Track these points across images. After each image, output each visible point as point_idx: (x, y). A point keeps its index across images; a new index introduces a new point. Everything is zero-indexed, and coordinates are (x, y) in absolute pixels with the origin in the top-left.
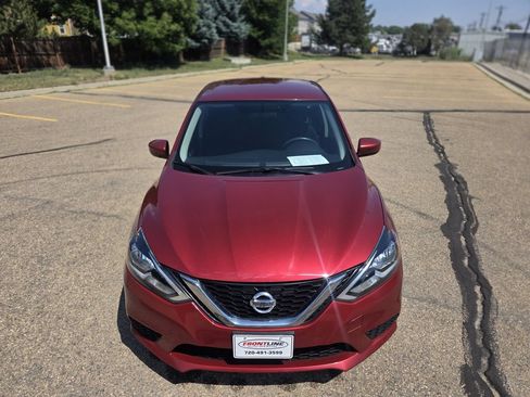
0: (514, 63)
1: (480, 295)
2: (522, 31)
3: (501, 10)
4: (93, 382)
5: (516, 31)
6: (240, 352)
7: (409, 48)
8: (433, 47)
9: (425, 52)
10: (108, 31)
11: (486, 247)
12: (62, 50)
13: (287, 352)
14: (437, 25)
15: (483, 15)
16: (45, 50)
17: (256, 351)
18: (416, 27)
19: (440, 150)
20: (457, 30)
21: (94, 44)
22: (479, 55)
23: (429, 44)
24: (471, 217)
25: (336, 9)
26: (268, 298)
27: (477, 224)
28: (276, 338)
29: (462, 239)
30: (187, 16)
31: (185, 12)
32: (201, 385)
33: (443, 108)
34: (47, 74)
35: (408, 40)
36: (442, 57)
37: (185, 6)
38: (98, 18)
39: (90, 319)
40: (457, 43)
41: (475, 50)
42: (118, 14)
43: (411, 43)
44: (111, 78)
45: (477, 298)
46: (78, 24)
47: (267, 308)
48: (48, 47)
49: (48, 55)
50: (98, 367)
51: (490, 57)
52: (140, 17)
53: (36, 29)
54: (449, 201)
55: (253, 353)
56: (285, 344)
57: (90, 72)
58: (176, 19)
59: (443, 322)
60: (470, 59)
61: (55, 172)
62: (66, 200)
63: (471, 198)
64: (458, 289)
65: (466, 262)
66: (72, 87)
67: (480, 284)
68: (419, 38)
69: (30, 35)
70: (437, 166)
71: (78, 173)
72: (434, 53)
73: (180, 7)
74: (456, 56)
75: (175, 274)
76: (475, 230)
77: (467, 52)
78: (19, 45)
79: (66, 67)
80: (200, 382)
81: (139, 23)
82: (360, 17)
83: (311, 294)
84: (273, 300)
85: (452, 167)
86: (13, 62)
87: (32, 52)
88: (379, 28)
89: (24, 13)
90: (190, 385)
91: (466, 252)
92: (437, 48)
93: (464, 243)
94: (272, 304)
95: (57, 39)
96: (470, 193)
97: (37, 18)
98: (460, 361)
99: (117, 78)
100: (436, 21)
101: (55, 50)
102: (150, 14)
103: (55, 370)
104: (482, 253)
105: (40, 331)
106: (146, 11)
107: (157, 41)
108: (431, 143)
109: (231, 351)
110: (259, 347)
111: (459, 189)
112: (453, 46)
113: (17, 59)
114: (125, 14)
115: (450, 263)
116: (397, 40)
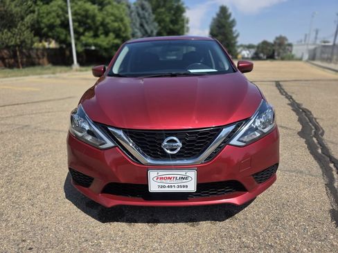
0: (329, 60)
1: (334, 169)
2: (331, 44)
3: (317, 32)
4: (40, 223)
5: (327, 44)
6: (154, 187)
7: (261, 55)
8: (276, 54)
9: (271, 57)
10: (76, 45)
11: (332, 143)
12: (48, 56)
13: (191, 187)
14: (278, 41)
15: (306, 35)
16: (37, 55)
17: (167, 185)
18: (265, 43)
19: (289, 98)
20: (290, 45)
21: (68, 53)
22: (306, 57)
23: (274, 53)
24: (317, 128)
25: (215, 32)
26: (175, 142)
27: (323, 132)
28: (183, 173)
29: (314, 139)
30: (124, 35)
31: (124, 32)
32: (124, 224)
33: (287, 79)
34: (38, 69)
35: (260, 50)
36: (283, 59)
37: (123, 29)
38: (70, 36)
39: (44, 185)
40: (291, 52)
41: (303, 54)
42: (83, 34)
43: (262, 52)
44: (77, 70)
45: (332, 170)
46: (58, 40)
47: (175, 149)
48: (39, 53)
49: (39, 58)
50: (46, 213)
51: (313, 57)
52: (96, 36)
53: (33, 43)
54: (300, 120)
55: (164, 187)
56: (190, 179)
57: (64, 68)
58: (118, 36)
59: (310, 184)
60: (300, 59)
61: (34, 112)
62: (39, 125)
63: (315, 119)
64: (317, 165)
65: (320, 151)
66: (52, 76)
67: (333, 162)
68: (266, 49)
69: (28, 46)
70: (289, 104)
71: (49, 112)
72: (276, 57)
73: (120, 29)
74: (291, 58)
75: (104, 128)
76: (322, 134)
77: (298, 55)
78: (21, 52)
79: (50, 66)
80: (123, 221)
81: (95, 39)
82: (230, 37)
83: (209, 139)
84: (180, 144)
85: (298, 105)
86: (17, 62)
87: (29, 57)
88: (241, 46)
89: (25, 33)
90: (116, 223)
91: (319, 146)
92: (278, 55)
93: (316, 141)
94: (178, 146)
95: (45, 49)
96: (315, 116)
97: (33, 35)
98: (328, 207)
99: (81, 71)
100: (277, 38)
101: (43, 55)
102: (102, 34)
103: (12, 216)
104: (330, 146)
105: (7, 192)
106: (100, 32)
107: (106, 50)
108: (282, 94)
109: (147, 186)
110: (169, 181)
111: (306, 115)
112: (289, 53)
113: (20, 60)
114: (87, 34)
115: (308, 152)
116: (253, 51)
